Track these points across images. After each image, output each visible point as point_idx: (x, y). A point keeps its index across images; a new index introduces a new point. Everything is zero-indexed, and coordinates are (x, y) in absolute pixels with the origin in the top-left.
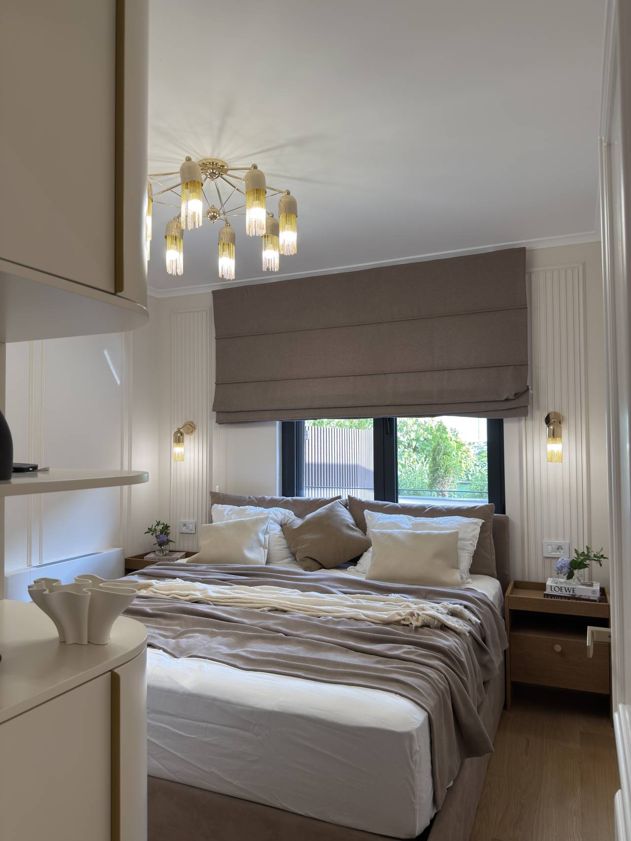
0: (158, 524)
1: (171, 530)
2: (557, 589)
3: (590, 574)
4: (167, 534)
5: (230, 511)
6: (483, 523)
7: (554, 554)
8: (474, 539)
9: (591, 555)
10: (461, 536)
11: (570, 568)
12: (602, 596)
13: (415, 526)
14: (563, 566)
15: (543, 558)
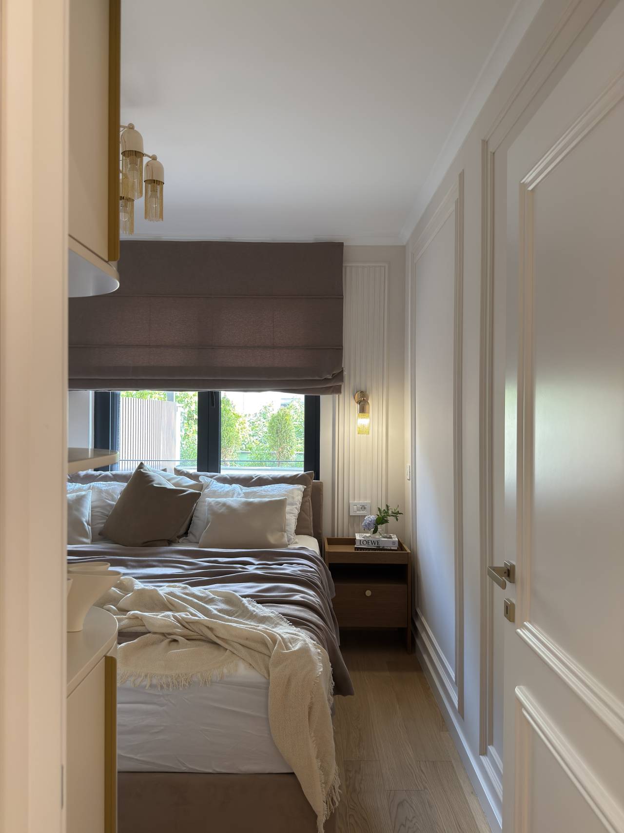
2: (365, 543)
3: (387, 527)
6: (305, 489)
7: (361, 513)
8: (298, 504)
9: (390, 512)
10: (288, 502)
11: (375, 525)
12: (401, 546)
13: (247, 495)
14: (369, 524)
15: (350, 516)
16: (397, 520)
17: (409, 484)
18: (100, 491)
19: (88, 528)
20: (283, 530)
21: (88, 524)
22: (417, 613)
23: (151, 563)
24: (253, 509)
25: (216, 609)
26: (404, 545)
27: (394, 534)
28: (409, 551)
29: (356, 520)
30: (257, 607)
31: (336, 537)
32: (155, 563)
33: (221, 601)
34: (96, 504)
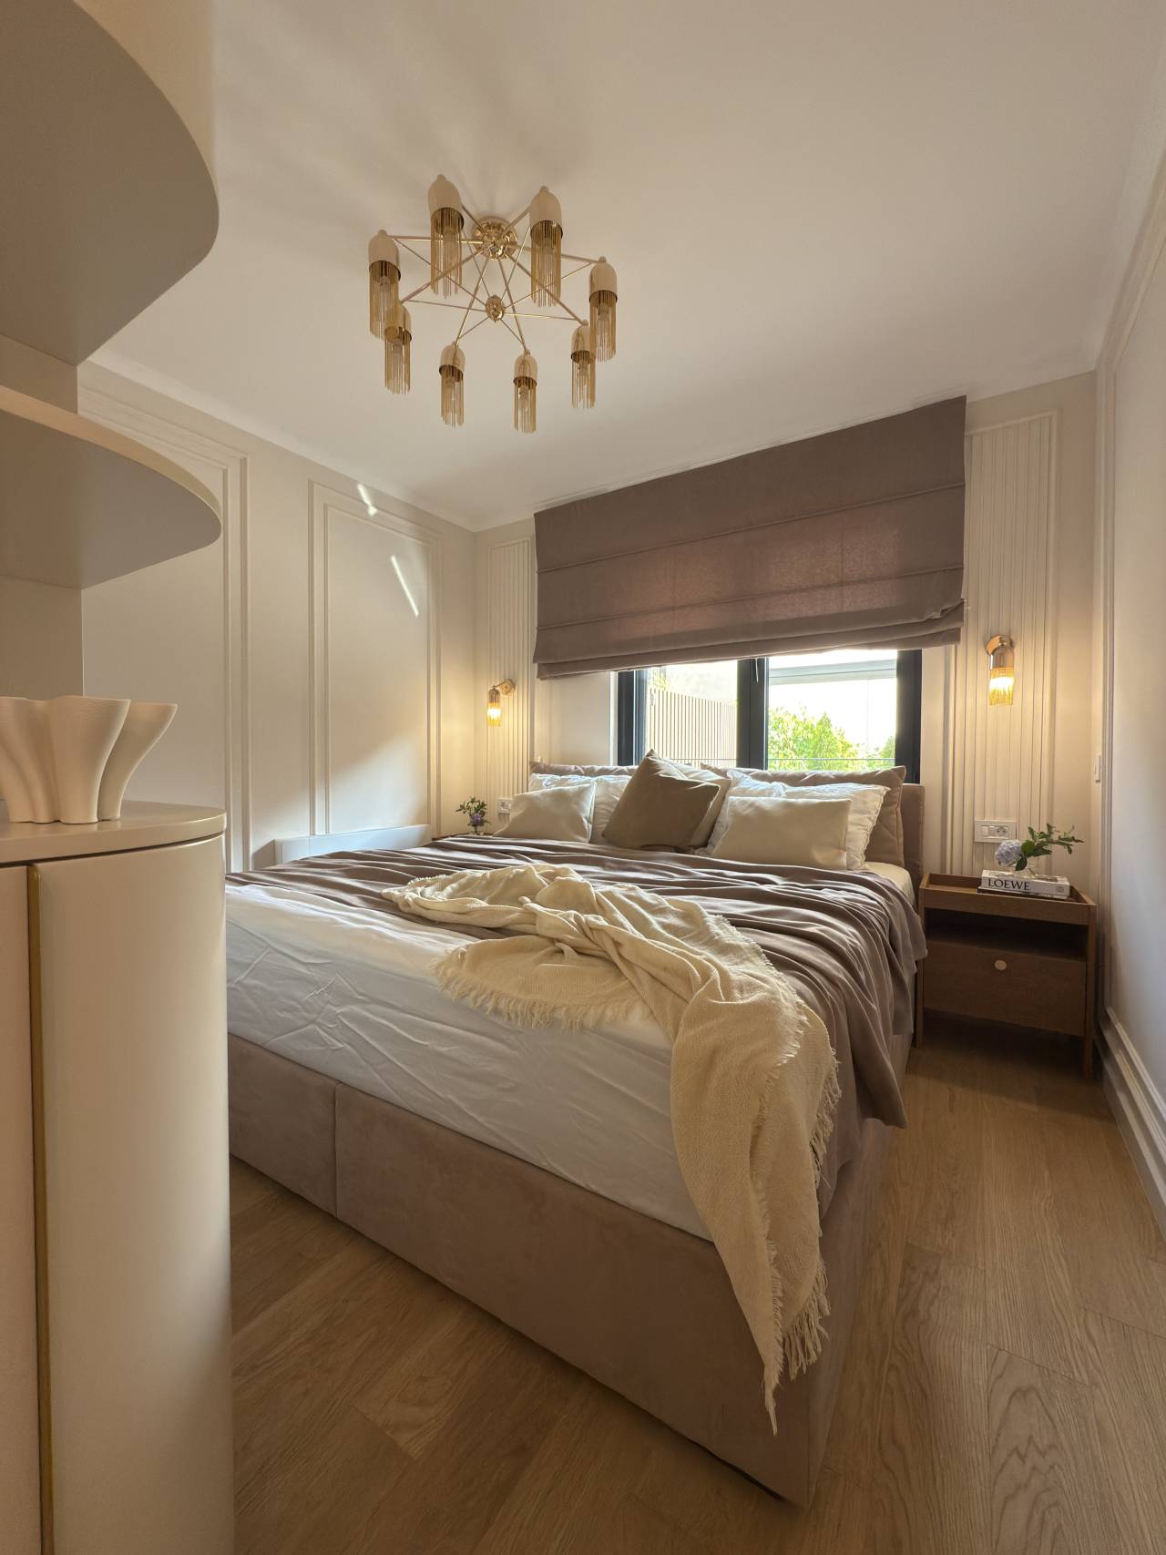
0: (473, 801)
1: (487, 809)
2: (999, 883)
3: (1049, 864)
4: (483, 814)
5: (549, 780)
6: (888, 793)
7: (991, 839)
8: (873, 812)
9: (1055, 837)
10: (852, 808)
11: (1020, 855)
12: (1074, 894)
13: (789, 795)
14: (1008, 853)
15: (975, 843)
16: (1070, 851)
17: (1097, 789)
18: (608, 785)
19: (588, 826)
20: (840, 847)
21: (589, 821)
22: (1107, 1018)
23: (633, 866)
24: (793, 813)
25: (660, 923)
26: (1081, 894)
27: (1062, 876)
28: (1091, 903)
29: (983, 849)
30: (728, 930)
31: (948, 873)
32: (638, 867)
33: (676, 914)
34: (602, 799)
